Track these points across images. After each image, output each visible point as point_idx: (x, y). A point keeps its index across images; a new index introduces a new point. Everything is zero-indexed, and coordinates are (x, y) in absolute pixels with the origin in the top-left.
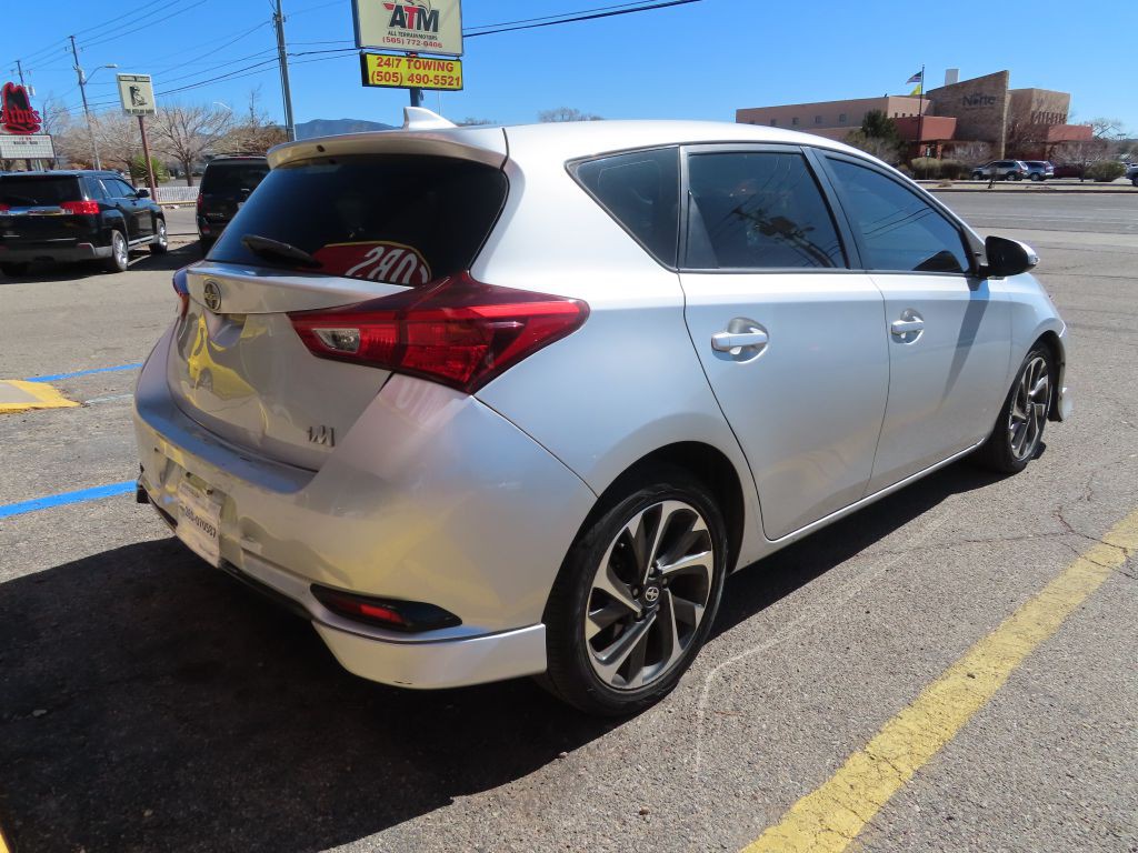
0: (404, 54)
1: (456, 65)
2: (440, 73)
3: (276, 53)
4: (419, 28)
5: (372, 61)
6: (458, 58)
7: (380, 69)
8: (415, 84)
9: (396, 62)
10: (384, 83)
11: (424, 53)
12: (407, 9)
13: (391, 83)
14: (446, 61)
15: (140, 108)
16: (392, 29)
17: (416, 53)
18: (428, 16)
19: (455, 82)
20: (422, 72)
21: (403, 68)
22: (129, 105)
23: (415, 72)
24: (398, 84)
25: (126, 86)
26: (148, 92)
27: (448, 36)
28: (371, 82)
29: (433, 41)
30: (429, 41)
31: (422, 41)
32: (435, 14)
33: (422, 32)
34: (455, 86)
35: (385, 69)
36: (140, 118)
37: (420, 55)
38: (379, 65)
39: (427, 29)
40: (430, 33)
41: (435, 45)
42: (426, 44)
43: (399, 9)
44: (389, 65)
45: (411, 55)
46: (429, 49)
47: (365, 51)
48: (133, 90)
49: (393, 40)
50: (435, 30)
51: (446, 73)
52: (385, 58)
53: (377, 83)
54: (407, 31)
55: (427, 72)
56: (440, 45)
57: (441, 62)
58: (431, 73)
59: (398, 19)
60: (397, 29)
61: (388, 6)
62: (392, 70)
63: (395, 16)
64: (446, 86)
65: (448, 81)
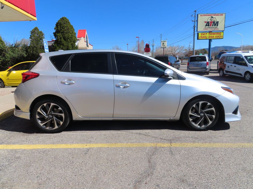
0: (208, 32)
1: (222, 33)
2: (217, 35)
3: (193, 34)
4: (213, 26)
5: (200, 34)
6: (223, 31)
7: (202, 36)
8: (210, 38)
9: (206, 34)
10: (202, 39)
11: (214, 31)
12: (210, 22)
13: (204, 38)
14: (219, 32)
15: (164, 47)
16: (206, 27)
17: (211, 31)
18: (215, 23)
19: (221, 37)
20: (212, 35)
21: (208, 35)
22: (162, 46)
23: (210, 35)
24: (206, 39)
25: (162, 43)
26: (166, 44)
27: (221, 27)
28: (199, 39)
29: (216, 28)
30: (215, 28)
31: (213, 28)
32: (218, 22)
33: (214, 26)
34: (221, 38)
35: (203, 36)
36: (164, 49)
37: (212, 32)
38: (201, 35)
39: (215, 26)
40: (216, 26)
41: (217, 29)
42: (214, 29)
43: (208, 22)
44: (204, 35)
45: (210, 32)
46: (215, 30)
47: (198, 32)
48: (163, 43)
49: (206, 29)
50: (217, 25)
51: (219, 35)
52: (203, 33)
53: (200, 39)
54: (209, 27)
55: (214, 35)
56: (218, 29)
57: (218, 33)
58: (215, 36)
59: (208, 24)
60: (207, 27)
61: (205, 22)
62: (204, 36)
63: (207, 24)
64: (219, 38)
65: (219, 37)
